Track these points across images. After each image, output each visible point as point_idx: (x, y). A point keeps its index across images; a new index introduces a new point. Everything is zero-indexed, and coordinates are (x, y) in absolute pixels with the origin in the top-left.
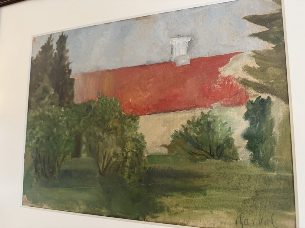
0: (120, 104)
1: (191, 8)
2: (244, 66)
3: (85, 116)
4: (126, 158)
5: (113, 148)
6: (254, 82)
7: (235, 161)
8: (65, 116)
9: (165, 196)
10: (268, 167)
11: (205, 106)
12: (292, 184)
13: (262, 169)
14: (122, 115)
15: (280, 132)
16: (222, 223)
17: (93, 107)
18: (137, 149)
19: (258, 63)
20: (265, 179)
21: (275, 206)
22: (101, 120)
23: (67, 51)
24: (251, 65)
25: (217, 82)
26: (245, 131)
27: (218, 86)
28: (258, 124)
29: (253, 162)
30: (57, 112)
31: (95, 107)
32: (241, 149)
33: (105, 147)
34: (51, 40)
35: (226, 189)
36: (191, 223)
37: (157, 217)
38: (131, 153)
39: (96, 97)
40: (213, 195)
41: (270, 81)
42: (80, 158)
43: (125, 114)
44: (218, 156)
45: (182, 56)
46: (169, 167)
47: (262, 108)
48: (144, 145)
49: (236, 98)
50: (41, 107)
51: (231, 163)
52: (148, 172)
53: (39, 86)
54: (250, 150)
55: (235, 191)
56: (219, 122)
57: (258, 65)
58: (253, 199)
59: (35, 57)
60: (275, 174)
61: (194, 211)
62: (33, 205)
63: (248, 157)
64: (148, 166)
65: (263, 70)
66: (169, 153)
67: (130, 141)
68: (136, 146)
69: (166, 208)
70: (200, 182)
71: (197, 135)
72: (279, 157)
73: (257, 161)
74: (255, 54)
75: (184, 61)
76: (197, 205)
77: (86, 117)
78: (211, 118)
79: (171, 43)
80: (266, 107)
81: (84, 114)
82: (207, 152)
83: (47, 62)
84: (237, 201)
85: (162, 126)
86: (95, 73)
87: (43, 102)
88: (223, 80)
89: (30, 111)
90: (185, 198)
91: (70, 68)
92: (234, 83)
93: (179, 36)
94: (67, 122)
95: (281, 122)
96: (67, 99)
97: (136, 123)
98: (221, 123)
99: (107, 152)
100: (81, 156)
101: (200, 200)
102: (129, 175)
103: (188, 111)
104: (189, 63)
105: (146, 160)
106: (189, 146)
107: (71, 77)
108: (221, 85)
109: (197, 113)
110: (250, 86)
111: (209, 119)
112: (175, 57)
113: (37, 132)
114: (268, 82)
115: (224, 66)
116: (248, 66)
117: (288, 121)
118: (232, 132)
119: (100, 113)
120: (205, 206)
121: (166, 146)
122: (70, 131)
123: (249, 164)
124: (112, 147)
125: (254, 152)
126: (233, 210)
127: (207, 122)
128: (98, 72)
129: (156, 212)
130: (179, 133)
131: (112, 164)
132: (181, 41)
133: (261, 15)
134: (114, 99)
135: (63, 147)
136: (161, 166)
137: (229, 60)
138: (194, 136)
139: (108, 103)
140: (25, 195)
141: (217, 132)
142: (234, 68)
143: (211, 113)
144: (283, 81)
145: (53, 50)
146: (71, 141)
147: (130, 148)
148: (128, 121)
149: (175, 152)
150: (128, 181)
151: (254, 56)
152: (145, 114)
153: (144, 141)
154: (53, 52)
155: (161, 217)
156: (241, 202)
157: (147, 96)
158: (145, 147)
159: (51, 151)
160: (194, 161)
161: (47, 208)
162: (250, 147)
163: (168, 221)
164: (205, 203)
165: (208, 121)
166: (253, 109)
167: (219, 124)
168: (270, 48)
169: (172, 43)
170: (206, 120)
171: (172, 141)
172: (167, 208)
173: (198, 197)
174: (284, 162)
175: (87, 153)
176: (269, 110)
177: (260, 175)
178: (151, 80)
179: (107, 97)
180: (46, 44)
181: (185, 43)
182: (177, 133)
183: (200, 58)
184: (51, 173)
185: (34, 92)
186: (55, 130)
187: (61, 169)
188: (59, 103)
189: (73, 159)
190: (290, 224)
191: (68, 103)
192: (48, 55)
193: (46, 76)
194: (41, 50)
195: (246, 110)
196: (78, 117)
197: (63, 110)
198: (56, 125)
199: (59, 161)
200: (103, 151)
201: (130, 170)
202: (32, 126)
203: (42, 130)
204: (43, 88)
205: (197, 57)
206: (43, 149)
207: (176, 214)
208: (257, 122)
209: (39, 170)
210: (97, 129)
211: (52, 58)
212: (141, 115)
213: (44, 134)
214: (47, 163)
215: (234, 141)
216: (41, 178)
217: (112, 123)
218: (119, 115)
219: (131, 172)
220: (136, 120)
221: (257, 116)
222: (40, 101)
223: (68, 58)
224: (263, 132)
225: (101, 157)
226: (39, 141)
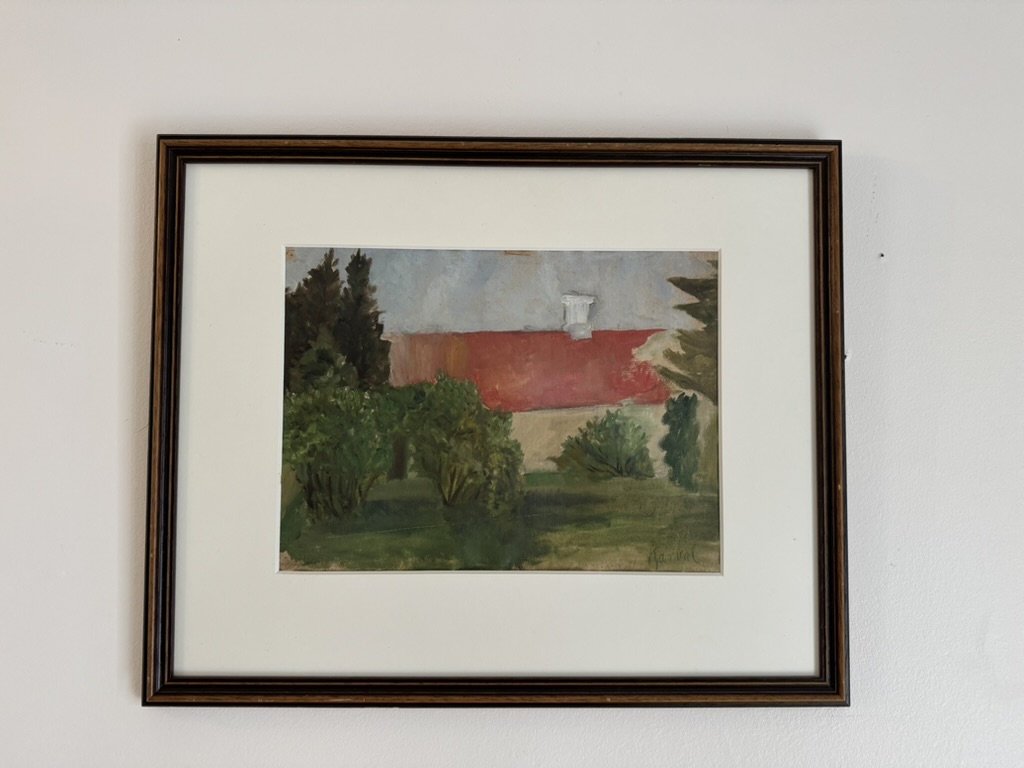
0: (479, 391)
2: (666, 350)
3: (413, 408)
4: (490, 478)
5: (468, 462)
6: (677, 373)
7: (649, 478)
8: (372, 408)
9: (551, 531)
10: (689, 485)
11: (613, 403)
12: (717, 507)
13: (683, 489)
14: (483, 410)
15: (706, 440)
16: (631, 562)
17: (427, 395)
18: (508, 464)
19: (683, 348)
20: (686, 502)
21: (696, 536)
22: (443, 416)
23: (374, 289)
24: (675, 350)
25: (629, 368)
26: (663, 439)
27: (630, 375)
29: (672, 479)
30: (354, 399)
31: (432, 395)
32: (657, 463)
33: (453, 461)
34: (334, 260)
35: (637, 517)
36: (590, 567)
37: (538, 563)
38: (499, 470)
39: (433, 376)
40: (620, 525)
41: (697, 374)
42: (405, 480)
43: (487, 408)
44: (627, 473)
45: (581, 324)
46: (559, 490)
47: (686, 409)
48: (519, 458)
49: (654, 394)
50: (316, 389)
51: (645, 481)
52: (526, 498)
53: (309, 347)
54: (669, 464)
55: (648, 518)
56: (631, 426)
57: (684, 350)
58: (671, 527)
59: (294, 289)
60: (698, 494)
61: (594, 549)
62: (306, 567)
63: (666, 473)
64: (526, 490)
65: (690, 358)
66: (559, 470)
67: (497, 451)
69: (553, 549)
70: (601, 509)
71: (600, 444)
72: (703, 473)
73: (677, 478)
74: (680, 335)
75: (584, 333)
76: (598, 541)
77: (415, 410)
78: (620, 419)
79: (563, 302)
80: (690, 408)
81: (410, 406)
82: (613, 467)
83: (327, 304)
84: (651, 532)
85: (548, 429)
86: (431, 335)
87: (323, 379)
88: (637, 367)
89: (288, 394)
90: (581, 532)
91: (380, 321)
92: (651, 372)
93: (575, 293)
94: (376, 416)
95: (707, 428)
96: (375, 377)
97: (506, 424)
98: (633, 427)
99: (457, 469)
100: (407, 476)
101: (602, 534)
102: (495, 503)
103: (587, 408)
104: (591, 336)
105: (523, 481)
106: (588, 459)
107: (382, 338)
108: (634, 374)
109: (601, 412)
110: (672, 379)
111: (617, 421)
112: (569, 324)
113: (309, 434)
114: (695, 375)
115: (640, 347)
116: (670, 351)
117: (716, 427)
118: (646, 440)
119: (441, 404)
120: (608, 541)
121: (553, 459)
122: (383, 434)
123: (667, 483)
124: (465, 460)
125: (674, 467)
126: (646, 545)
127: (614, 426)
128: (437, 334)
129: (539, 555)
130: (574, 440)
131: (467, 488)
132: (580, 302)
133: (691, 278)
134: (467, 383)
135: (370, 461)
136: (545, 489)
137: (646, 339)
138: (595, 444)
139: (456, 388)
140: (286, 552)
141: (628, 439)
142: (652, 351)
143: (620, 413)
144: (712, 374)
145: (339, 283)
146: (385, 451)
147: (497, 463)
148: (493, 420)
149: (568, 468)
150: (495, 513)
151: (679, 338)
152: (521, 411)
153: (519, 451)
154: (340, 286)
155: (545, 563)
156: (656, 532)
157: (525, 381)
158: (522, 462)
159: (345, 470)
160: (595, 480)
161: (336, 569)
162: (668, 460)
163: (555, 566)
164: (609, 537)
165: (616, 424)
166: (675, 410)
167: (630, 429)
168: (701, 329)
170: (613, 423)
171: (563, 452)
172: (555, 548)
173: (600, 529)
174: (708, 480)
175: (418, 472)
176: (694, 412)
177: (680, 497)
178: (531, 356)
179: (454, 378)
180: (320, 267)
181: (585, 305)
182: (571, 441)
183: (606, 331)
184: (346, 507)
185: (296, 358)
186: (352, 431)
187: (369, 498)
188: (358, 383)
189: (390, 482)
190: (712, 556)
191: (377, 384)
192: (327, 289)
193: (323, 330)
194: (310, 277)
195: (665, 411)
196: (398, 409)
197: (367, 396)
198: (352, 423)
199: (363, 487)
200: (450, 467)
201: (497, 497)
202: (297, 424)
203: (323, 431)
204: (317, 351)
205: (602, 329)
206: (327, 465)
207: (566, 555)
208: (678, 428)
209: (318, 504)
210: (437, 432)
211: (339, 298)
212: (515, 411)
213: (328, 438)
214: (337, 490)
215: (649, 451)
216: (323, 518)
217: (465, 422)
218: (477, 409)
219: (500, 499)
220: (508, 419)
221: (679, 419)
222: (315, 377)
223: (374, 302)
224: (685, 440)
225: (446, 478)
226: (314, 451)
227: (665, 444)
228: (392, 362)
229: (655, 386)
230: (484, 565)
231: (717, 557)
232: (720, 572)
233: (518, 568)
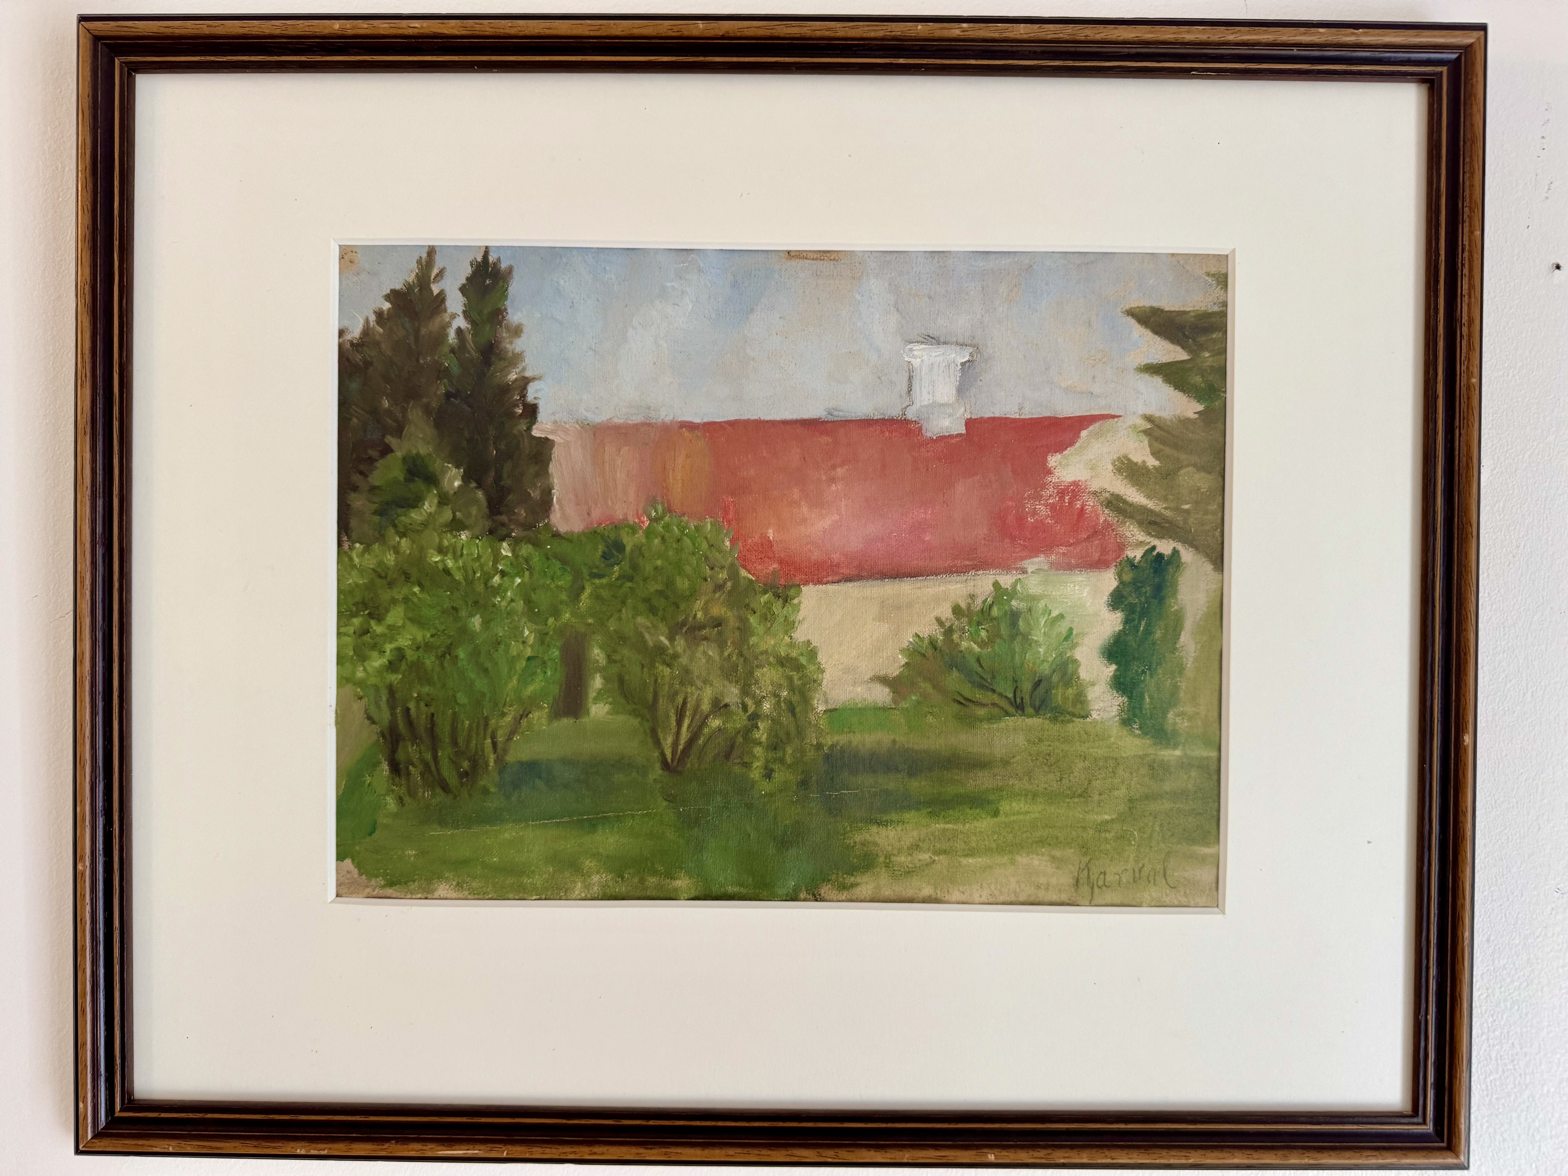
0: (734, 542)
1: (973, 252)
2: (1119, 458)
3: (600, 576)
4: (755, 717)
5: (711, 685)
6: (1141, 506)
7: (1079, 720)
8: (518, 574)
9: (879, 823)
10: (1161, 735)
11: (1005, 566)
12: (1215, 777)
13: (1148, 741)
14: (742, 580)
15: (1197, 643)
16: (1038, 887)
17: (628, 549)
18: (792, 689)
19: (1155, 454)
20: (1153, 768)
21: (1173, 835)
22: (660, 593)
23: (517, 331)
24: (1137, 458)
25: (1041, 496)
26: (1109, 640)
28: (1143, 623)
29: (1126, 722)
30: (479, 557)
31: (639, 549)
32: (1096, 688)
33: (682, 683)
34: (435, 271)
35: (1052, 797)
36: (956, 895)
37: (853, 885)
38: (773, 702)
39: (640, 512)
40: (1019, 813)
41: (1182, 507)
42: (585, 720)
43: (750, 576)
44: (1035, 708)
45: (943, 405)
46: (894, 741)
47: (1157, 580)
48: (815, 677)
49: (1092, 548)
50: (403, 535)
51: (1070, 725)
52: (827, 757)
53: (387, 450)
54: (1120, 692)
55: (1077, 800)
56: (1043, 614)
57: (1157, 458)
58: (1121, 819)
59: (355, 333)
60: (1178, 753)
61: (964, 861)
62: (389, 891)
63: (1115, 710)
64: (828, 741)
65: (1168, 475)
66: (895, 701)
67: (770, 664)
68: (790, 679)
69: (882, 859)
70: (982, 781)
71: (979, 650)
72: (1189, 709)
73: (1137, 720)
74: (1149, 427)
75: (948, 423)
76: (974, 844)
77: (604, 581)
78: (1022, 600)
79: (906, 359)
80: (1166, 577)
81: (595, 571)
82: (1006, 697)
83: (422, 361)
84: (1082, 827)
85: (873, 620)
86: (636, 427)
87: (416, 516)
88: (1058, 493)
89: (346, 546)
90: (939, 826)
91: (530, 398)
92: (1088, 503)
93: (932, 340)
94: (527, 594)
95: (1201, 619)
96: (522, 513)
97: (788, 609)
98: (1046, 615)
99: (689, 700)
100: (588, 713)
101: (982, 830)
102: (766, 768)
103: (955, 578)
104: (964, 432)
105: (823, 723)
106: (954, 680)
107: (536, 432)
108: (1053, 507)
109: (982, 585)
110: (1131, 517)
111: (1014, 603)
112: (918, 405)
113: (391, 627)
114: (1177, 509)
115: (1064, 453)
116: (1129, 460)
117: (1218, 616)
118: (1075, 642)
119: (656, 568)
120: (994, 845)
121: (884, 680)
122: (540, 627)
123: (1115, 729)
124: (705, 682)
125: (1130, 698)
126: (1069, 852)
127: (1009, 613)
128: (649, 425)
129: (853, 870)
130: (926, 641)
131: (710, 737)
132: (941, 358)
133: (1173, 309)
134: (709, 525)
135: (514, 681)
136: (866, 739)
137: (1077, 436)
138: (970, 650)
139: (686, 535)
140: (348, 862)
141: (1036, 642)
142: (1091, 460)
143: (1022, 587)
144: (1213, 507)
145: (446, 317)
146: (544, 663)
147: (770, 687)
148: (762, 600)
149: (913, 698)
150: (765, 787)
151: (1146, 432)
152: (820, 582)
153: (815, 664)
154: (449, 324)
155: (866, 885)
156: (1091, 828)
157: (827, 523)
158: (820, 685)
159: (462, 698)
160: (968, 721)
161: (449, 896)
162: (1120, 684)
163: (887, 892)
164: (995, 837)
165: (1012, 610)
166: (1134, 582)
167: (1041, 619)
168: (1192, 416)
169: (910, 360)
170: (1006, 607)
171: (903, 666)
172: (886, 858)
173: (978, 820)
174: (1200, 723)
175: (611, 704)
176: (1174, 586)
177: (1142, 757)
178: (840, 471)
179: (684, 515)
180: (409, 287)
181: (952, 365)
182: (920, 643)
183: (993, 419)
184: (466, 774)
185: (364, 475)
186: (476, 622)
188: (488, 524)
189: (556, 724)
190: (1205, 875)
191: (528, 526)
192: (423, 331)
193: (415, 415)
194: (387, 306)
195: (1114, 584)
196: (569, 578)
197: (505, 550)
198: (477, 605)
199: (500, 733)
200: (676, 693)
201: (771, 755)
202: (365, 605)
203: (418, 621)
204: (404, 459)
205: (988, 415)
206: (426, 689)
207: (909, 872)
208: (1141, 618)
209: (411, 768)
210: (649, 624)
211: (446, 350)
212: (806, 583)
213: (428, 635)
214: (447, 740)
215: (1079, 666)
216: (420, 794)
217: (704, 604)
218: (730, 579)
219: (775, 760)
220: (791, 599)
221: (1143, 599)
222: (399, 511)
223: (518, 358)
224: (1154, 644)
225: (668, 717)
226: (401, 660)
227: (1114, 651)
228: (556, 481)
229: (1095, 533)
230: (743, 891)
231: (1212, 877)
232: (1217, 906)
233: (811, 897)
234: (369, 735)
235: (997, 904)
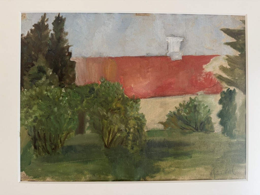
0: (123, 88)
1: (183, 14)
2: (220, 66)
3: (88, 97)
4: (129, 133)
5: (117, 125)
6: (226, 78)
7: (212, 133)
8: (67, 97)
9: (161, 160)
10: (231, 136)
11: (193, 93)
12: (244, 146)
13: (228, 138)
14: (125, 98)
15: (240, 113)
16: (201, 175)
17: (96, 90)
18: (138, 126)
19: (229, 65)
20: (230, 144)
21: (235, 161)
22: (104, 101)
23: (67, 34)
24: (225, 66)
25: (201, 75)
26: (219, 112)
27: (202, 79)
28: (227, 108)
29: (223, 133)
30: (56, 92)
31: (98, 90)
32: (216, 124)
33: (110, 125)
34: (46, 19)
35: (205, 153)
36: (181, 178)
37: (155, 177)
38: (133, 129)
39: (99, 80)
40: (197, 157)
42: (84, 135)
43: (127, 97)
44: (201, 130)
45: (176, 52)
46: (165, 139)
47: (230, 97)
48: (144, 122)
49: (214, 89)
50: (37, 87)
51: (210, 134)
52: (148, 143)
53: (33, 65)
54: (222, 125)
55: (211, 153)
57: (230, 66)
58: (222, 157)
59: (25, 35)
60: (236, 140)
61: (183, 170)
62: (34, 179)
63: (220, 130)
64: (148, 139)
65: (232, 70)
66: (165, 128)
67: (132, 119)
68: (138, 123)
70: (187, 149)
71: (186, 115)
72: (238, 129)
73: (226, 132)
74: (227, 58)
75: (177, 57)
76: (185, 165)
77: (89, 98)
78: (197, 102)
79: (167, 40)
80: (232, 96)
81: (87, 96)
82: (193, 127)
83: (42, 42)
84: (212, 160)
85: (159, 107)
86: (97, 58)
87: (40, 82)
88: (206, 75)
89: (23, 90)
90: (176, 161)
91: (70, 51)
92: (213, 77)
93: (173, 36)
94: (69, 101)
95: (241, 106)
96: (68, 81)
97: (137, 105)
99: (112, 129)
100: (85, 133)
101: (188, 162)
102: (132, 146)
103: (180, 96)
104: (181, 59)
105: (146, 135)
106: (180, 123)
107: (71, 60)
108: (204, 78)
109: (187, 98)
110: (224, 81)
111: (195, 103)
112: (170, 52)
113: (34, 111)
114: (235, 79)
115: (207, 64)
116: (223, 66)
117: (245, 106)
118: (210, 113)
119: (103, 95)
120: (190, 165)
121: (162, 123)
122: (72, 110)
123: (221, 135)
124: (116, 124)
125: (224, 127)
126: (209, 166)
128: (101, 58)
129: (154, 173)
130: (173, 113)
131: (117, 139)
132: (176, 40)
133: (232, 29)
134: (116, 83)
135: (66, 125)
136: (158, 138)
137: (210, 60)
138: (184, 115)
139: (111, 86)
140: (24, 172)
141: (201, 113)
142: (213, 66)
143: (197, 99)
144: (243, 78)
145: (49, 30)
146: (74, 120)
147: (133, 125)
148: (130, 103)
149: (170, 128)
150: (132, 152)
151: (227, 59)
152: (145, 98)
153: (144, 119)
154: (49, 32)
155: (158, 176)
156: (215, 160)
157: (147, 83)
158: (145, 124)
159: (52, 129)
160: (184, 134)
161: (50, 180)
162: (222, 123)
163: (163, 178)
164: (191, 163)
165: (194, 105)
166: (225, 97)
167: (202, 107)
168: (238, 55)
169: (168, 41)
170: (193, 104)
171: (167, 119)
172: (163, 169)
173: (186, 159)
174: (241, 133)
175: (91, 130)
176: (234, 98)
177: (227, 142)
178: (150, 70)
179: (110, 81)
180: (39, 23)
181: (178, 42)
182: (171, 113)
183: (189, 56)
184: (53, 149)
185: (27, 71)
186: (56, 109)
187: (65, 145)
188: (59, 84)
189: (77, 136)
190: (242, 171)
191: (69, 84)
192: (43, 34)
193: (41, 56)
194: (33, 28)
195: (220, 98)
196: (80, 97)
197: (63, 90)
198: (56, 105)
199: (62, 138)
200: (108, 127)
201: (133, 143)
202: (27, 105)
203: (41, 109)
204: (37, 67)
205: (188, 55)
206: (43, 127)
207: (169, 173)
208: (226, 106)
209: (39, 147)
210: (101, 109)
211: (48, 39)
212: (142, 98)
213: (43, 113)
214: (48, 140)
215: (212, 119)
216: (42, 154)
217: (115, 104)
218: (122, 97)
219: (134, 144)
220: (138, 102)
221: (227, 101)
222: (36, 80)
223: (67, 41)
224: (230, 113)
225: (106, 133)
226: (36, 119)
227: (220, 115)
228: (77, 72)
229: (215, 85)
230: (126, 178)
231: (244, 171)
232: (246, 179)
233: (144, 180)
234: (29, 139)
235: (191, 180)
